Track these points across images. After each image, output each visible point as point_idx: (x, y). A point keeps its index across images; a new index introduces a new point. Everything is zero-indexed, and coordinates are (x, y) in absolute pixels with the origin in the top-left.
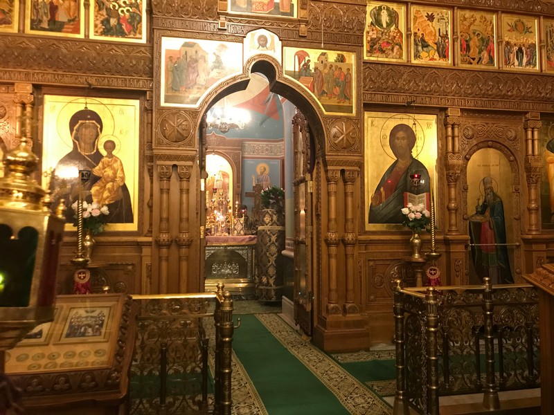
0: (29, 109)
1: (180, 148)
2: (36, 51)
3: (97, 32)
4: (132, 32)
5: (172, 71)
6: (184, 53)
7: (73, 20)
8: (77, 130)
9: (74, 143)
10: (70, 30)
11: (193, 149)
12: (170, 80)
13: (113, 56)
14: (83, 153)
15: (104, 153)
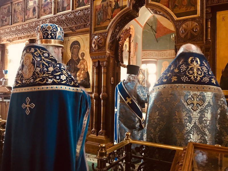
1: (99, 52)
4: (87, 3)
6: (102, 5)
7: (69, 5)
8: (72, 50)
9: (72, 56)
11: (105, 52)
12: (96, 20)
13: (80, 16)
14: (74, 59)
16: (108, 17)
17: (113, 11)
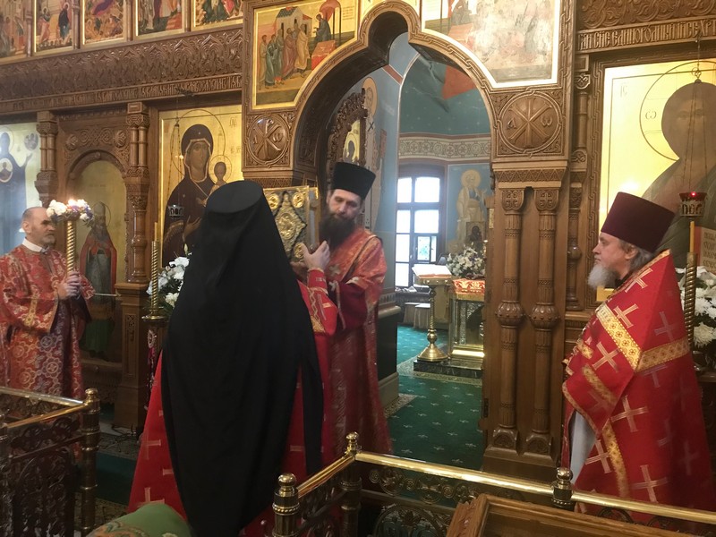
0: (142, 134)
1: (273, 169)
2: (140, 61)
3: (198, 21)
4: (235, 11)
5: (266, 57)
6: (280, 27)
7: (176, 11)
8: (189, 153)
9: (186, 169)
10: (173, 26)
11: (288, 169)
12: (263, 71)
13: (212, 50)
14: (195, 181)
15: (214, 179)
16: (297, 62)
17: (312, 47)
